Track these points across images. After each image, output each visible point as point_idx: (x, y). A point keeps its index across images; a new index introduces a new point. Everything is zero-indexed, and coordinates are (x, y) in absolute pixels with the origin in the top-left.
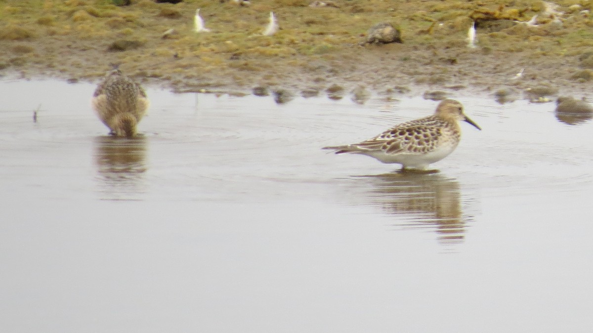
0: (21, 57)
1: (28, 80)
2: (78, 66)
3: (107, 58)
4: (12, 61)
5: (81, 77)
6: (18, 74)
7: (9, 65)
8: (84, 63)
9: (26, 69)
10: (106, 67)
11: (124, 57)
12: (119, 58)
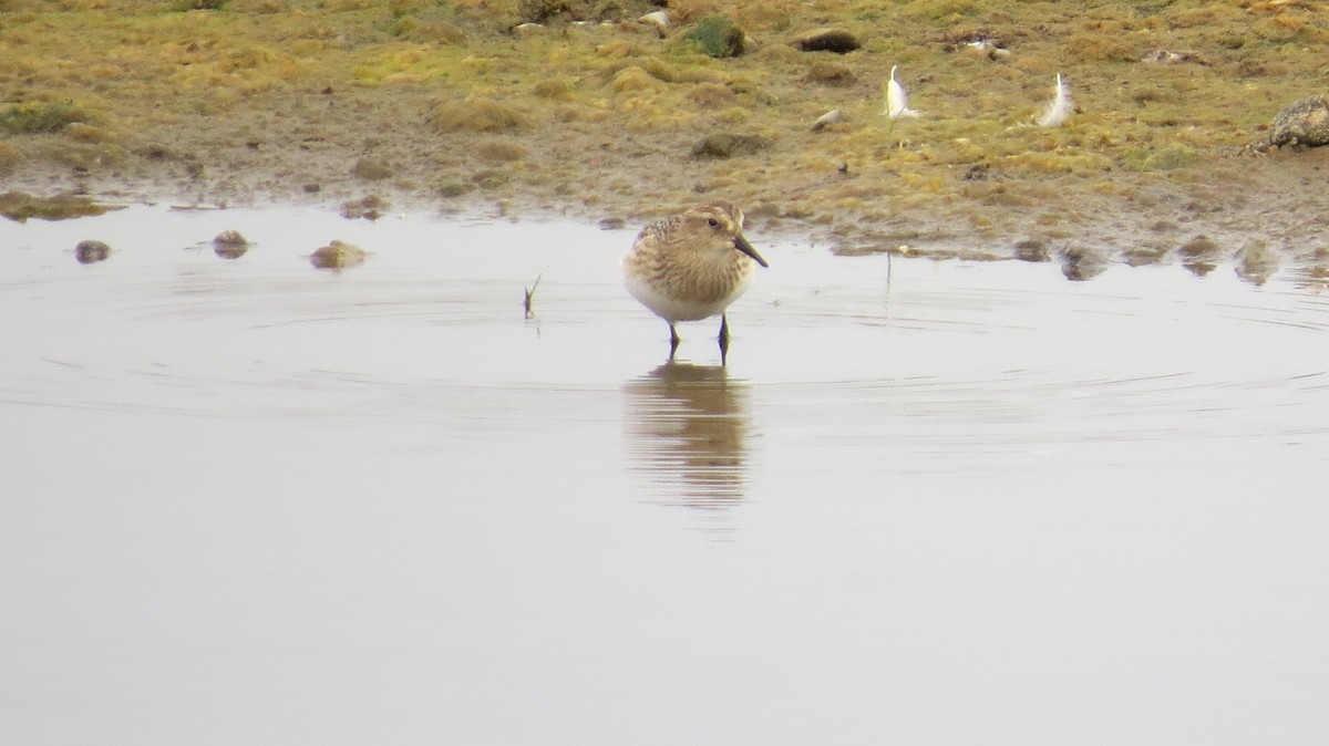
0: (496, 169)
1: (514, 220)
2: (626, 191)
3: (689, 173)
4: (477, 178)
5: (631, 216)
6: (491, 208)
7: (470, 188)
8: (638, 186)
9: (510, 196)
10: (688, 193)
11: (729, 173)
12: (717, 173)
